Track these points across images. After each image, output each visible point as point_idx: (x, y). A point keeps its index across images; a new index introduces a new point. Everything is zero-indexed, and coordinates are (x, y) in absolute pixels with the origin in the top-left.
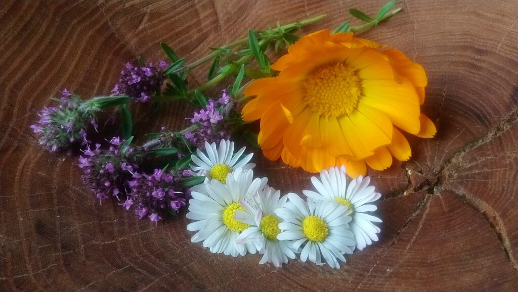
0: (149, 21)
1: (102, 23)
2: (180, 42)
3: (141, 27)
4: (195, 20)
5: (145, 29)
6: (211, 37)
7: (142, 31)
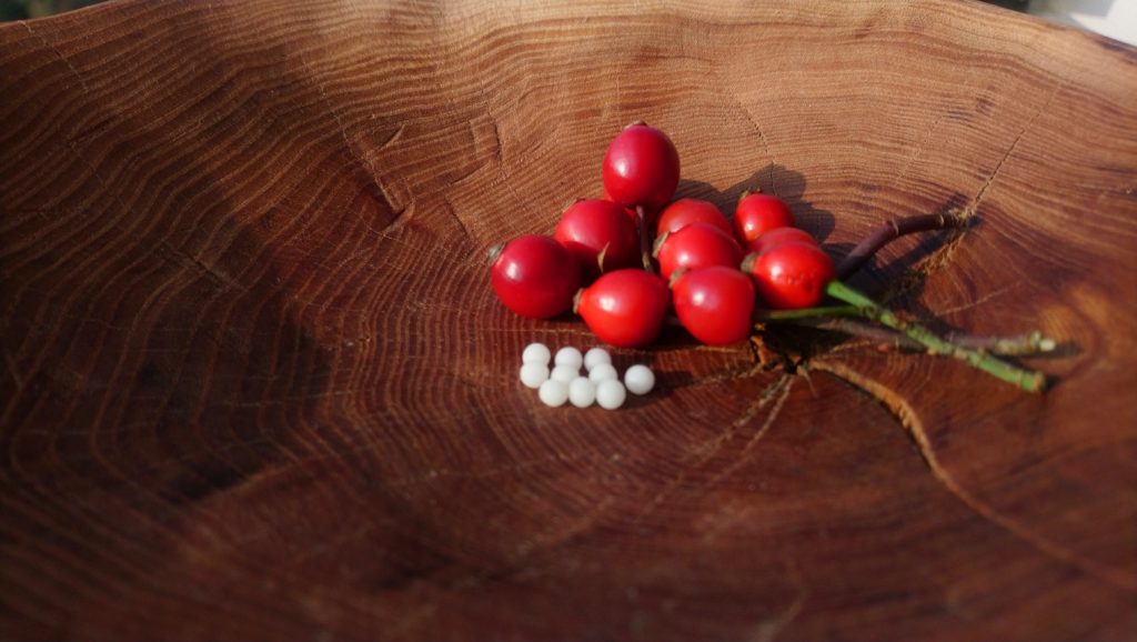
0: (400, 138)
1: (333, 133)
2: (440, 169)
3: (388, 145)
4: (467, 145)
5: (394, 148)
6: (487, 166)
7: (389, 149)
